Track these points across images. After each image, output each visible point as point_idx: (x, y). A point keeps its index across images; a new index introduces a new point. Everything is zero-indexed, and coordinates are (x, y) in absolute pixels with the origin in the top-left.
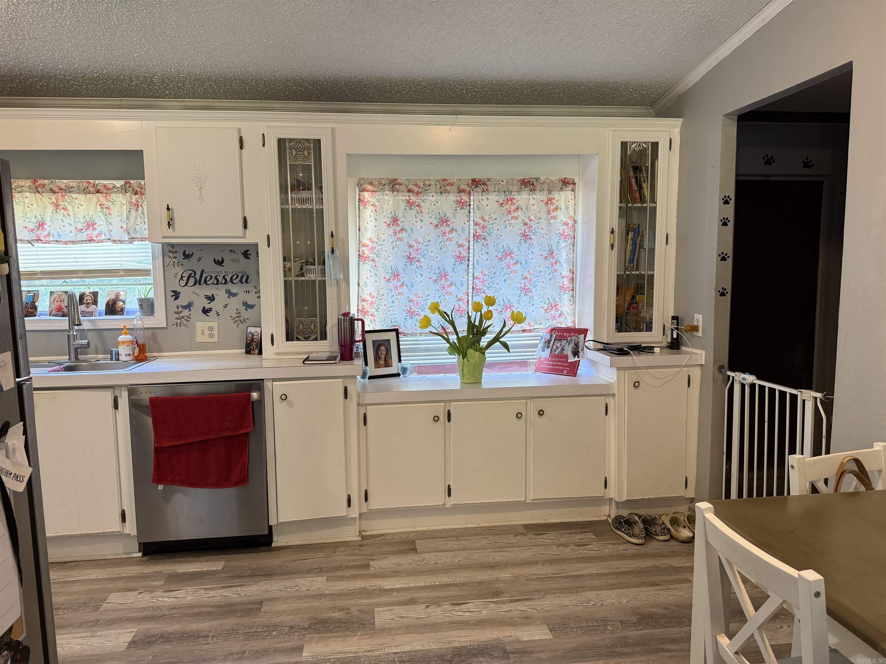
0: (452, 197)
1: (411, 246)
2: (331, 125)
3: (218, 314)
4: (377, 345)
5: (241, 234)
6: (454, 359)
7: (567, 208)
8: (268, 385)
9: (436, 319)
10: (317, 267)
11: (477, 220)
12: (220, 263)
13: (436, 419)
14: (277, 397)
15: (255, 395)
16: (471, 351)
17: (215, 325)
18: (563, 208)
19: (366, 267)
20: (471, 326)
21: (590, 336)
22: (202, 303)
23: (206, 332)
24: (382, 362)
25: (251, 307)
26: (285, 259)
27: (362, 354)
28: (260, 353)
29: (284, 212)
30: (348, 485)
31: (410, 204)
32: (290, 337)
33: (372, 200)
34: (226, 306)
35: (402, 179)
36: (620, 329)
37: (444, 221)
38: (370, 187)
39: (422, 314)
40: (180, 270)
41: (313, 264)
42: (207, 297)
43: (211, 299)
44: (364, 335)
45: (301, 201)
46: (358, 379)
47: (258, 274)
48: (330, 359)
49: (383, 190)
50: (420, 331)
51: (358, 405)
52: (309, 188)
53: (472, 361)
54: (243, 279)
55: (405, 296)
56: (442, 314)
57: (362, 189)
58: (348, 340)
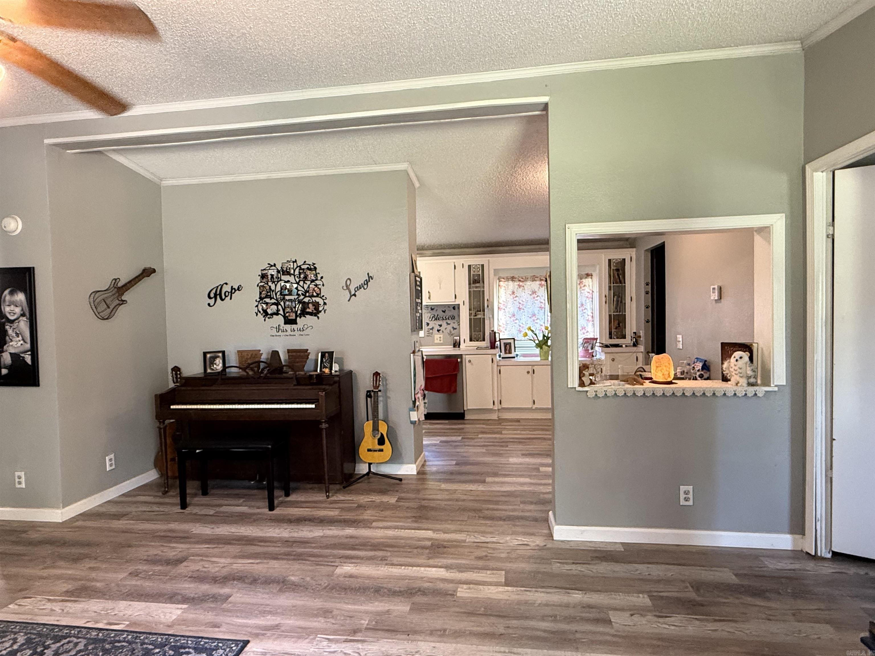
0: (538, 283)
1: (520, 303)
2: (488, 259)
3: (443, 332)
4: (506, 345)
5: (454, 300)
6: (537, 351)
7: (589, 286)
8: (464, 356)
9: (530, 333)
10: (482, 313)
12: (444, 312)
13: (528, 372)
14: (467, 361)
15: (459, 360)
16: (544, 346)
17: (442, 336)
18: (587, 285)
19: (501, 312)
20: (544, 336)
21: (598, 341)
22: (437, 327)
23: (439, 339)
24: (507, 352)
25: (455, 329)
26: (470, 310)
27: (499, 347)
28: (459, 347)
29: (470, 292)
30: (493, 397)
31: (520, 286)
32: (471, 340)
33: (504, 285)
34: (446, 329)
35: (516, 276)
36: (611, 338)
37: (534, 292)
38: (503, 280)
39: (524, 331)
40: (429, 315)
41: (480, 311)
42: (439, 325)
43: (440, 326)
44: (500, 340)
45: (476, 287)
46: (498, 357)
47: (459, 316)
48: (486, 348)
49: (508, 281)
50: (523, 338)
51: (497, 366)
52: (479, 282)
53: (544, 350)
54: (453, 318)
55: (518, 324)
56: (532, 331)
57: (500, 281)
58: (493, 340)
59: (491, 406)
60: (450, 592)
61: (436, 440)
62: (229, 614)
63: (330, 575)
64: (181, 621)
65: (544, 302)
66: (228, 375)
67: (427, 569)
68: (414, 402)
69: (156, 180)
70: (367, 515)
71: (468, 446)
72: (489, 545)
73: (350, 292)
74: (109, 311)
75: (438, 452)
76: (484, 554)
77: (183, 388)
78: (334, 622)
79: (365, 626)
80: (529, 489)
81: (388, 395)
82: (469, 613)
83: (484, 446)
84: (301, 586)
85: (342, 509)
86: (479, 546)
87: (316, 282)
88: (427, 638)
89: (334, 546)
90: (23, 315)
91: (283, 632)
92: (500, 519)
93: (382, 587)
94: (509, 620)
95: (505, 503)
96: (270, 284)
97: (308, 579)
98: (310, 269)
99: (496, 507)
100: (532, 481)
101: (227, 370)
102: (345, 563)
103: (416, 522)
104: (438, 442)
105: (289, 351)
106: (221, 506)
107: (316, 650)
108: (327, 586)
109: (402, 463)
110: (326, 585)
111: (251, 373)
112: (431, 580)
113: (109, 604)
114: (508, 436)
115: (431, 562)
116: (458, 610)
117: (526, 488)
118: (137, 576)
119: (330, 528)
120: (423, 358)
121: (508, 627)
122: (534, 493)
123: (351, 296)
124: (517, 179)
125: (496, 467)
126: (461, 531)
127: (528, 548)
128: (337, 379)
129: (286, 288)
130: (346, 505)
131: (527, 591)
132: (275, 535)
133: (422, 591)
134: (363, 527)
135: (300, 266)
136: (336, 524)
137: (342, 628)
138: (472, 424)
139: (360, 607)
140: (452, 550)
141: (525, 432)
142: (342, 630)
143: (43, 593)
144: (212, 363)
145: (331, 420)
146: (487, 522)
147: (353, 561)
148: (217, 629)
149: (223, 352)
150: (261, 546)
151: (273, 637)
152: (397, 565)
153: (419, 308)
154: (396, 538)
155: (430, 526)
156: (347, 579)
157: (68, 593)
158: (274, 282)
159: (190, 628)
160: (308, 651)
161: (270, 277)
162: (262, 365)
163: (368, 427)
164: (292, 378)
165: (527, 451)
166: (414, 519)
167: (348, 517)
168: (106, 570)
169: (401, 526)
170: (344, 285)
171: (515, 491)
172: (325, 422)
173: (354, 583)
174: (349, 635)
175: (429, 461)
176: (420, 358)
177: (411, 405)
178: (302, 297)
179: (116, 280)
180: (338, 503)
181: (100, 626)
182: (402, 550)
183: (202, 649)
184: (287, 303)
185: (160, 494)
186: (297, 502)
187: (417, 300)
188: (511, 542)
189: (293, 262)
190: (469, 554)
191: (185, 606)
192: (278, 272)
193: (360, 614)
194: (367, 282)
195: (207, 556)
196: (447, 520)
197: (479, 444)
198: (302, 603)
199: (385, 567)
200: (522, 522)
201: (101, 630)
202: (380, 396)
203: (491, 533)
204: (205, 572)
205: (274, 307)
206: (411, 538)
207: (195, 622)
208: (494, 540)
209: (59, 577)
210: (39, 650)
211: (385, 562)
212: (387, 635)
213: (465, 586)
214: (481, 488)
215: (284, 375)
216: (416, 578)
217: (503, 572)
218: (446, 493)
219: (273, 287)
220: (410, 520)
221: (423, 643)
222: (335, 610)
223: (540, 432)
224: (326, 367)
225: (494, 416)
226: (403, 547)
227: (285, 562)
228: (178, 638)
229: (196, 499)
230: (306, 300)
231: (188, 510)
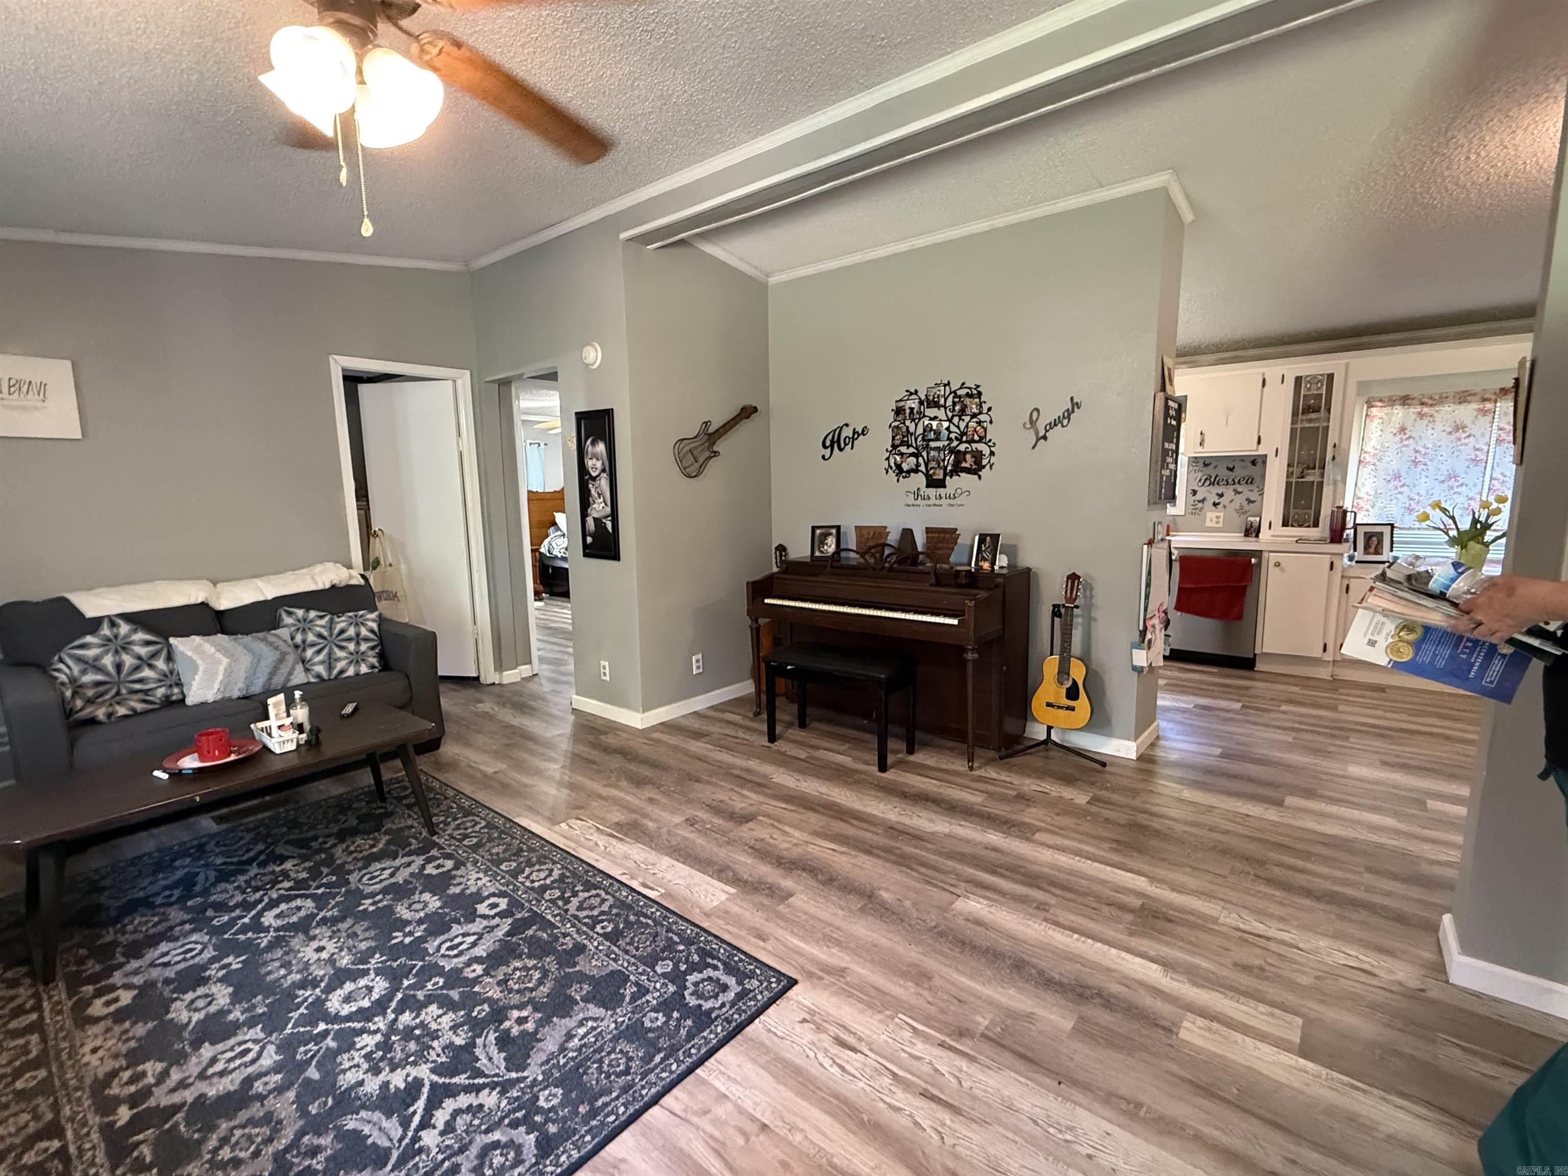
0: (1474, 406)
1: (1417, 452)
2: (1346, 361)
3: (1225, 507)
4: (1369, 537)
5: (1255, 448)
8: (1265, 555)
9: (1437, 516)
10: (1317, 471)
11: (1501, 425)
12: (1232, 469)
14: (1271, 564)
15: (1253, 560)
16: (1472, 544)
17: (1221, 514)
19: (1366, 471)
20: (1475, 521)
22: (1213, 498)
23: (1215, 520)
24: (1372, 550)
25: (1253, 502)
26: (1289, 466)
27: (1352, 540)
28: (1257, 536)
29: (1293, 431)
30: (1325, 635)
31: (1421, 415)
32: (1285, 524)
33: (1381, 415)
34: (1232, 501)
35: (1417, 394)
37: (1459, 427)
38: (1379, 404)
39: (1422, 510)
40: (1199, 475)
41: (1314, 468)
42: (1218, 494)
43: (1221, 495)
44: (1355, 526)
45: (1310, 421)
46: (1346, 560)
47: (1263, 477)
48: (1321, 541)
49: (1393, 405)
50: (1417, 525)
51: (1343, 577)
52: (1318, 411)
53: (1472, 552)
54: (1250, 481)
55: (1406, 495)
56: (1444, 510)
57: (1370, 406)
58: (1339, 528)
59: (1318, 653)
60: (1166, 1024)
61: (1187, 702)
62: (782, 924)
63: (944, 909)
64: (723, 913)
65: (1485, 448)
66: (843, 562)
67: (1124, 954)
68: (1143, 633)
69: (761, 277)
70: (1032, 815)
71: (1255, 724)
72: (1272, 946)
73: (1037, 433)
74: (697, 465)
75: (1190, 725)
76: (1257, 962)
77: (781, 576)
78: (930, 999)
79: (982, 1028)
80: (1394, 843)
81: (1093, 615)
82: (1198, 1086)
83: (1293, 729)
84: (894, 913)
85: (990, 795)
86: (1247, 941)
87: (980, 417)
88: (1096, 1106)
89: (961, 857)
90: (603, 471)
91: (847, 984)
92: (1308, 893)
93: (1029, 963)
94: (1300, 1145)
95: (1325, 860)
96: (908, 423)
97: (908, 903)
98: (968, 395)
99: (1300, 863)
100: (1402, 826)
101: (843, 554)
102: (973, 894)
103: (1115, 850)
104: (1191, 706)
105: (928, 530)
106: (818, 748)
107: (890, 1040)
108: (935, 927)
109: (1110, 735)
110: (933, 924)
111: (872, 561)
112: (1127, 981)
113: (652, 856)
114: (1350, 718)
115: (1133, 942)
116: (1174, 1068)
117: (1383, 839)
118: (692, 825)
119: (962, 823)
120: (1170, 554)
121: (1294, 1162)
122: (1404, 855)
123: (1038, 440)
124: (1451, 162)
125: (1314, 777)
126: (1209, 896)
127: (1374, 982)
128: (1000, 580)
129: (931, 429)
130: (998, 789)
131: (1357, 1088)
132: (875, 812)
133: (1107, 1001)
134: (1018, 837)
135: (955, 392)
136: (974, 818)
137: (940, 1016)
138: (1267, 681)
139: (979, 987)
140: (1181, 930)
141: (1395, 716)
142: (939, 1021)
143: (594, 817)
144: (822, 543)
145: (985, 646)
146: (1277, 893)
147: (988, 894)
148: (761, 943)
149: (838, 528)
150: (853, 825)
151: (833, 989)
152: (1064, 927)
153: (1169, 460)
154: (1071, 872)
155: (1146, 868)
156: (970, 925)
157: (618, 826)
158: (913, 420)
159: (730, 928)
160: (875, 1037)
161: (908, 411)
162: (887, 551)
163: (1051, 665)
164: (928, 573)
165: (1397, 756)
166: (1114, 846)
167: (997, 812)
168: (664, 808)
169: (1088, 852)
170: (1027, 420)
171: (1355, 840)
172: (973, 650)
173: (982, 938)
174: (949, 1035)
175: (1166, 739)
176: (1165, 553)
177: (1136, 637)
178: (955, 443)
179: (706, 423)
180: (985, 782)
181: (635, 884)
182: (1080, 899)
183: (733, 968)
184: (932, 453)
185: (751, 715)
186: (922, 766)
187: (1166, 445)
188: (1329, 955)
189: (945, 385)
190: (1222, 951)
191: (732, 890)
192: (921, 403)
193: (978, 1002)
194: (1068, 414)
195: (779, 821)
196: (1184, 865)
197: (1277, 723)
198: (889, 944)
199: (1040, 924)
200: (1363, 915)
201: (632, 890)
202: (1078, 616)
203: (1281, 919)
204: (771, 845)
205: (913, 460)
206: (1103, 882)
207: (737, 921)
208: (1286, 936)
209: (616, 802)
210: (566, 895)
211: (1043, 914)
212: (1019, 1064)
213: (1200, 1021)
214: (1271, 814)
215: (921, 568)
216: (1096, 966)
217: (1299, 1021)
218: (1191, 808)
219: (912, 429)
220: (1106, 845)
221: (1086, 1113)
222: (937, 977)
223: (1438, 722)
224: (985, 560)
225: (1324, 673)
226: (1084, 894)
227: (880, 862)
228: (710, 938)
229: (790, 731)
230: (962, 447)
231: (778, 745)
